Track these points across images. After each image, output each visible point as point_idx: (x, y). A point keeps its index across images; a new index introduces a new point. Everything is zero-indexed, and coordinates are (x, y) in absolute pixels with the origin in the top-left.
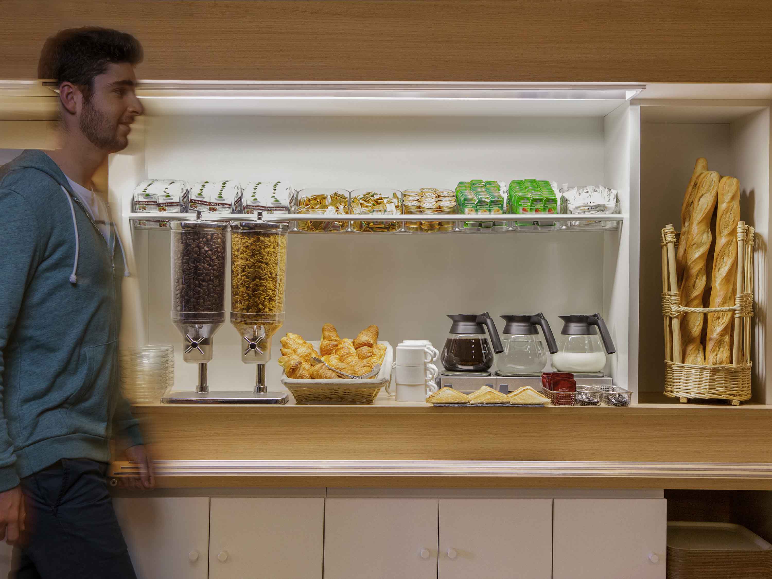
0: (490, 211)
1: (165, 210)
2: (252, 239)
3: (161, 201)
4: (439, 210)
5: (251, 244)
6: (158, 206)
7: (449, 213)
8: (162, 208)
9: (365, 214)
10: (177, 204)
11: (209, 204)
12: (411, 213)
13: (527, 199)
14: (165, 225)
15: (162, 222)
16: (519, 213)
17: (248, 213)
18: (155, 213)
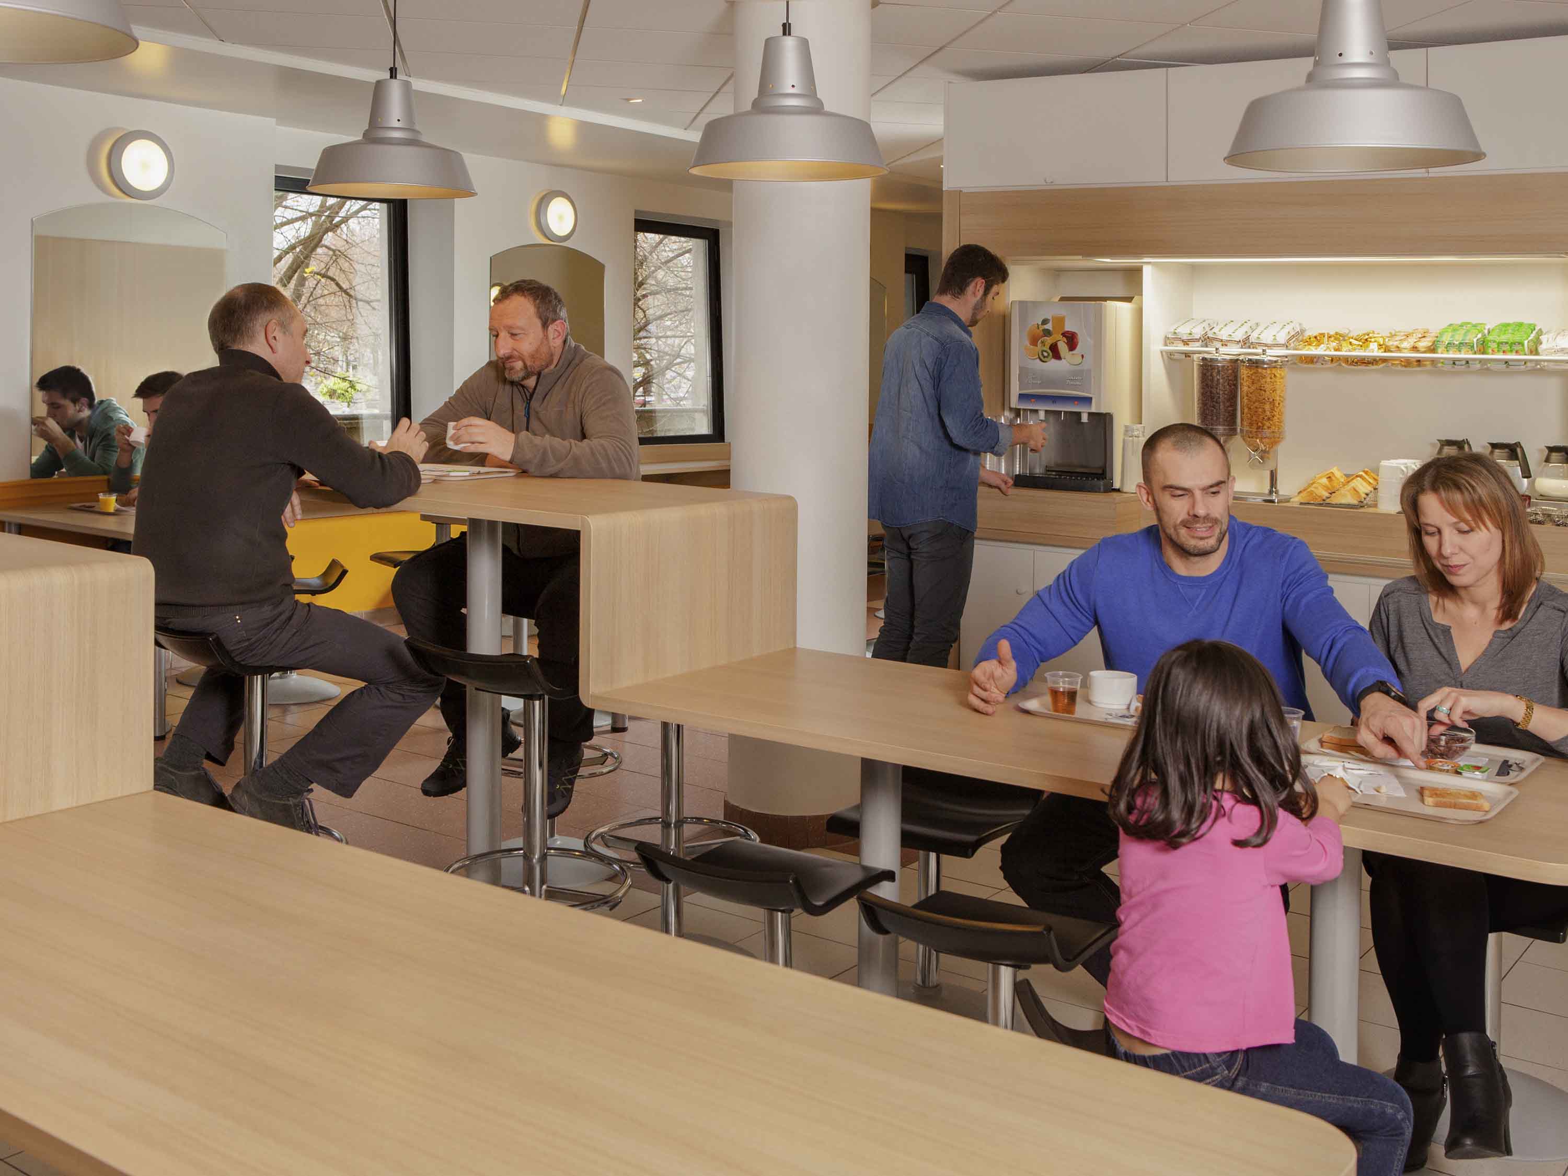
0: (1460, 351)
1: (1188, 344)
2: (1253, 371)
3: (1185, 337)
4: (1415, 349)
5: (1252, 375)
6: (1183, 341)
7: (1425, 352)
8: (1186, 343)
9: (1350, 351)
10: (1197, 340)
11: (1222, 341)
12: (1391, 352)
13: (1494, 342)
14: (1189, 357)
15: (1187, 355)
16: (1488, 354)
17: (1253, 348)
18: (1182, 348)
